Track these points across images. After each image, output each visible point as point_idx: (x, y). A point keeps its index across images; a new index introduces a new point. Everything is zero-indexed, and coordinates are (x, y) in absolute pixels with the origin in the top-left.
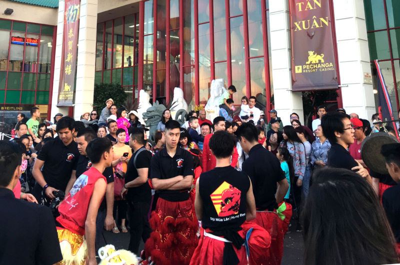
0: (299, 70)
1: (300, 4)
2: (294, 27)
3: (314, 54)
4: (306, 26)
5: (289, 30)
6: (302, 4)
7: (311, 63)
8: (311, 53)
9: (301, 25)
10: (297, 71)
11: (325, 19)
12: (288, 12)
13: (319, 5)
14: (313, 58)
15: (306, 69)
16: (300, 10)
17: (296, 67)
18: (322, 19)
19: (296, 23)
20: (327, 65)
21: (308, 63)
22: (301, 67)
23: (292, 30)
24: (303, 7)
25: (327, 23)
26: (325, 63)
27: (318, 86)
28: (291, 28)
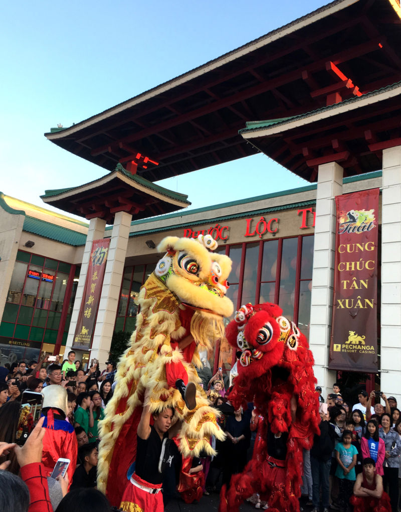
0: (337, 348)
1: (345, 282)
2: (337, 304)
3: (355, 334)
4: (350, 305)
5: (331, 307)
6: (347, 282)
8: (352, 333)
9: (344, 304)
10: (335, 349)
11: (371, 301)
12: (332, 288)
13: (366, 286)
14: (353, 338)
15: (345, 348)
16: (345, 288)
17: (335, 345)
18: (367, 300)
19: (339, 301)
20: (368, 348)
21: (348, 342)
22: (340, 345)
23: (334, 307)
24: (348, 285)
25: (372, 305)
26: (366, 345)
27: (357, 368)
28: (333, 305)
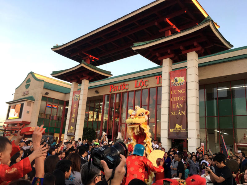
0: (171, 130)
1: (174, 105)
2: (171, 114)
3: (178, 125)
4: (176, 114)
5: (169, 115)
7: (176, 128)
8: (177, 124)
9: (174, 113)
10: (171, 131)
11: (184, 112)
12: (169, 108)
13: (182, 106)
14: (178, 126)
15: (174, 130)
16: (174, 107)
17: (171, 129)
18: (182, 112)
19: (172, 112)
20: (183, 130)
21: (175, 128)
22: (172, 129)
24: (175, 106)
25: (184, 114)
26: (182, 129)
27: (179, 137)
28: (170, 114)
